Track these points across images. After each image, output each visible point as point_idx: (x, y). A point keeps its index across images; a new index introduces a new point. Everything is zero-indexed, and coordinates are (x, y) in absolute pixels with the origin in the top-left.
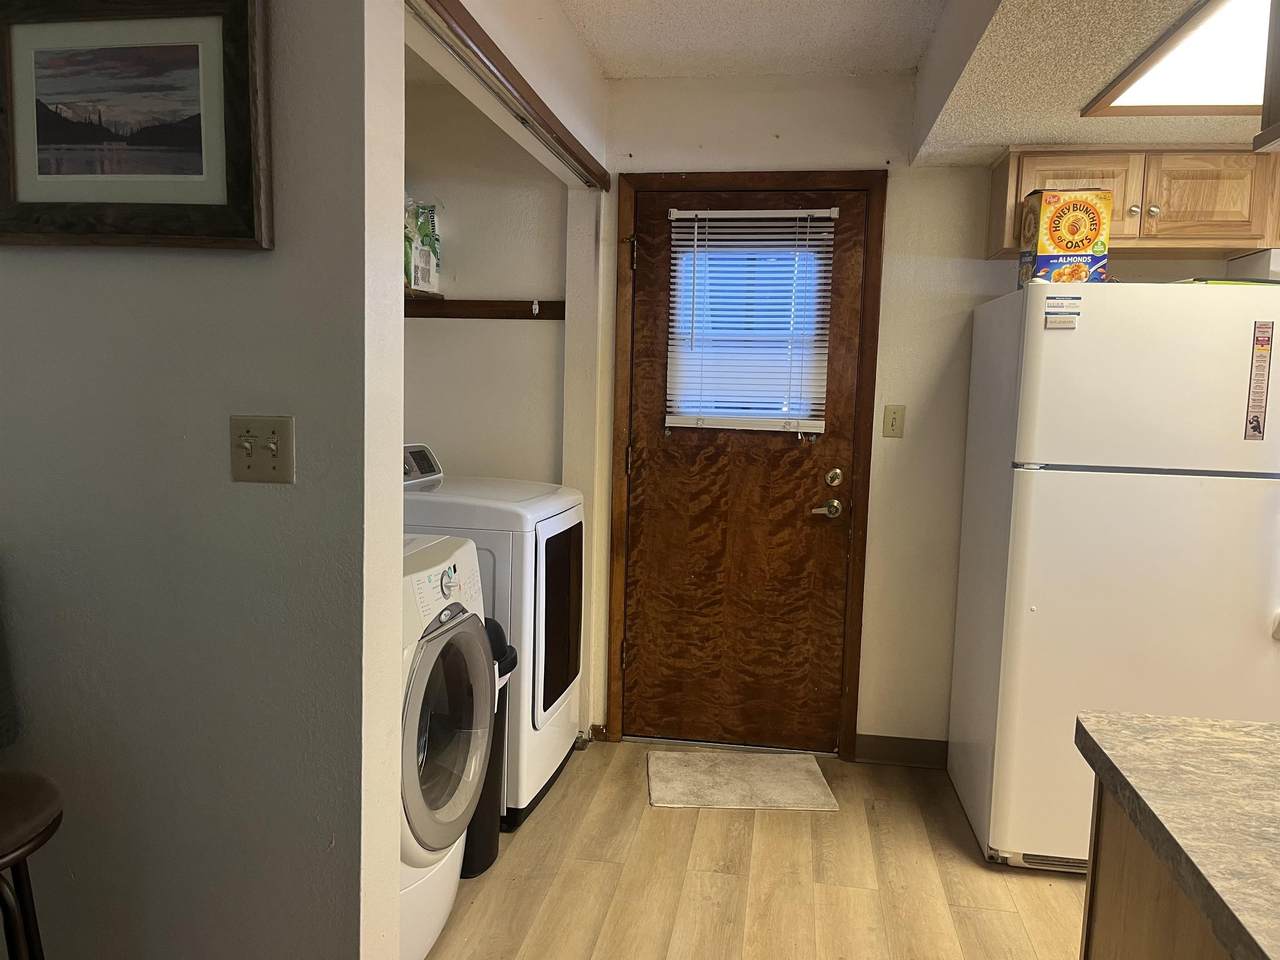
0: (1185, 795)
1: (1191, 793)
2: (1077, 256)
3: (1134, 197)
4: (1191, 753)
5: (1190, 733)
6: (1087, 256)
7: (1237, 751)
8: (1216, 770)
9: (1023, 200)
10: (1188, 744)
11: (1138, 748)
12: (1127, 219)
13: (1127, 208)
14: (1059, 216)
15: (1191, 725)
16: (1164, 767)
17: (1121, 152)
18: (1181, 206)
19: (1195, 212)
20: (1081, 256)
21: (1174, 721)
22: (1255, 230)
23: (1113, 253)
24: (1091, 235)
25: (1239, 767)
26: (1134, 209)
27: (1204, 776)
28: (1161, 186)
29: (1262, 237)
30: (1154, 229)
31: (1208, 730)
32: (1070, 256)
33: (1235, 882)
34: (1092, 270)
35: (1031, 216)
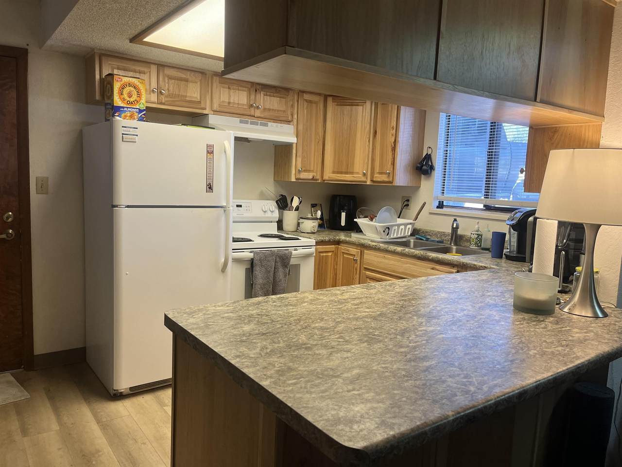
0: (212, 333)
1: (214, 332)
2: (133, 108)
3: (154, 85)
4: (211, 317)
5: (208, 310)
6: (137, 109)
7: (225, 313)
8: (221, 322)
9: (104, 77)
10: (209, 314)
11: (191, 320)
12: (152, 94)
13: (152, 89)
14: (122, 88)
15: (207, 307)
16: (203, 325)
17: (147, 63)
18: (173, 92)
19: (179, 95)
20: (134, 108)
21: (201, 307)
22: (203, 106)
23: (148, 109)
24: (138, 99)
25: (228, 319)
26: (154, 90)
27: (217, 325)
28: (165, 81)
29: (205, 109)
30: (163, 100)
31: (214, 308)
32: (129, 108)
33: (238, 359)
34: (139, 116)
35: (108, 86)
